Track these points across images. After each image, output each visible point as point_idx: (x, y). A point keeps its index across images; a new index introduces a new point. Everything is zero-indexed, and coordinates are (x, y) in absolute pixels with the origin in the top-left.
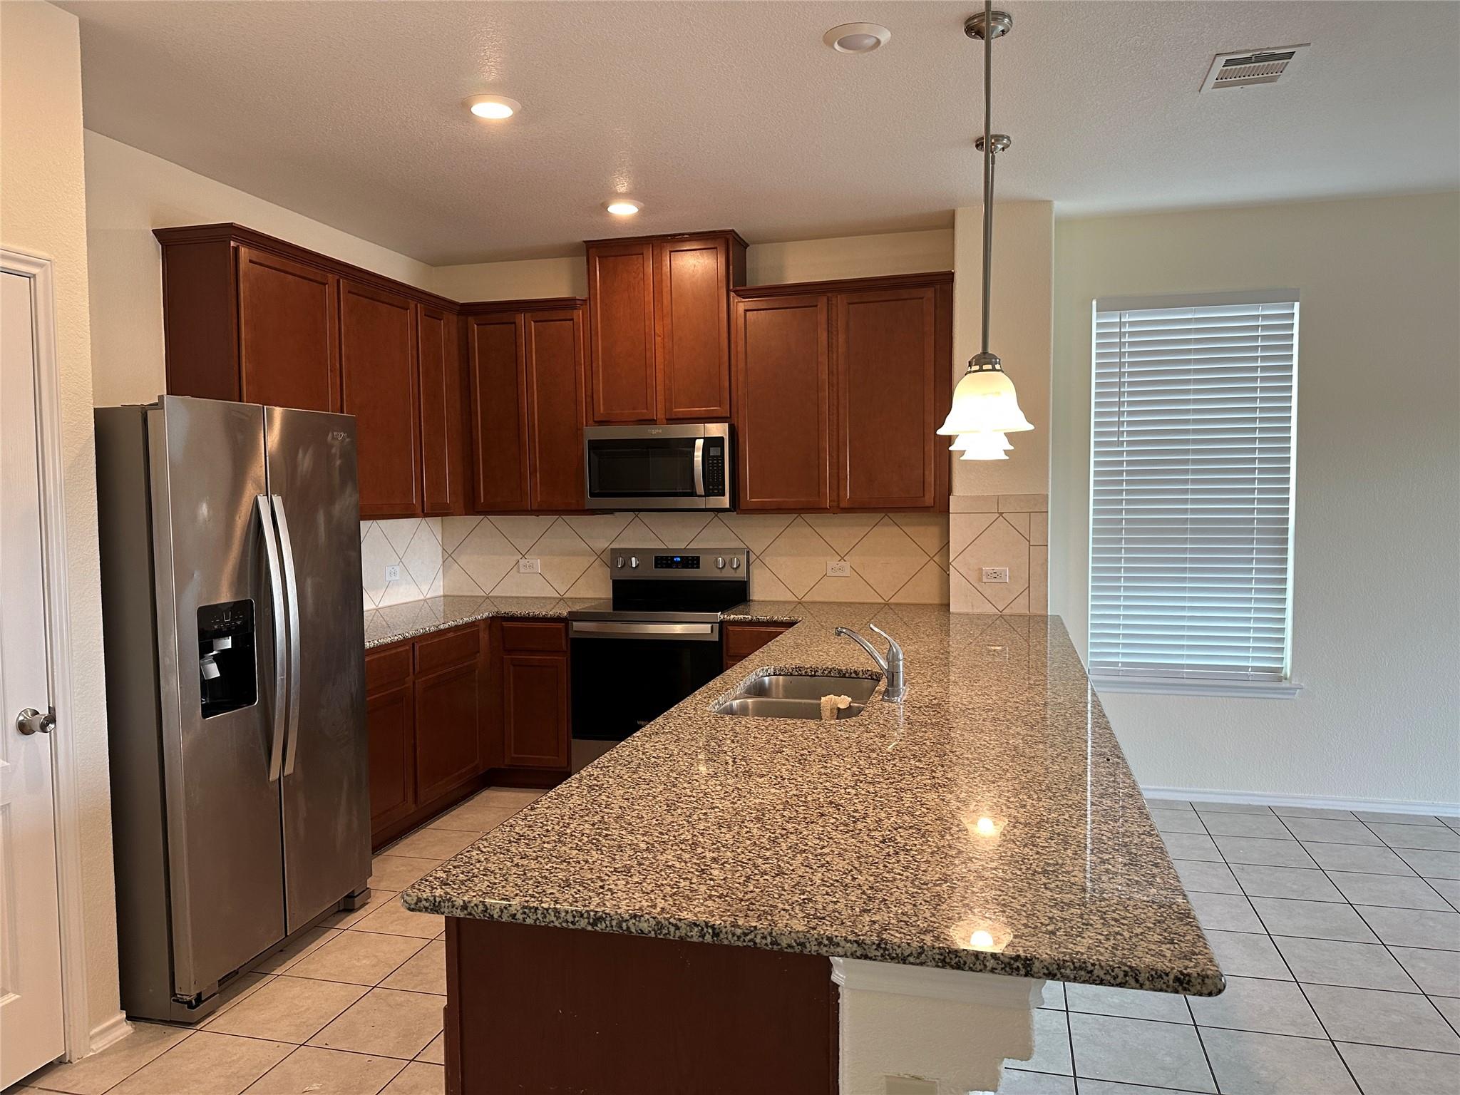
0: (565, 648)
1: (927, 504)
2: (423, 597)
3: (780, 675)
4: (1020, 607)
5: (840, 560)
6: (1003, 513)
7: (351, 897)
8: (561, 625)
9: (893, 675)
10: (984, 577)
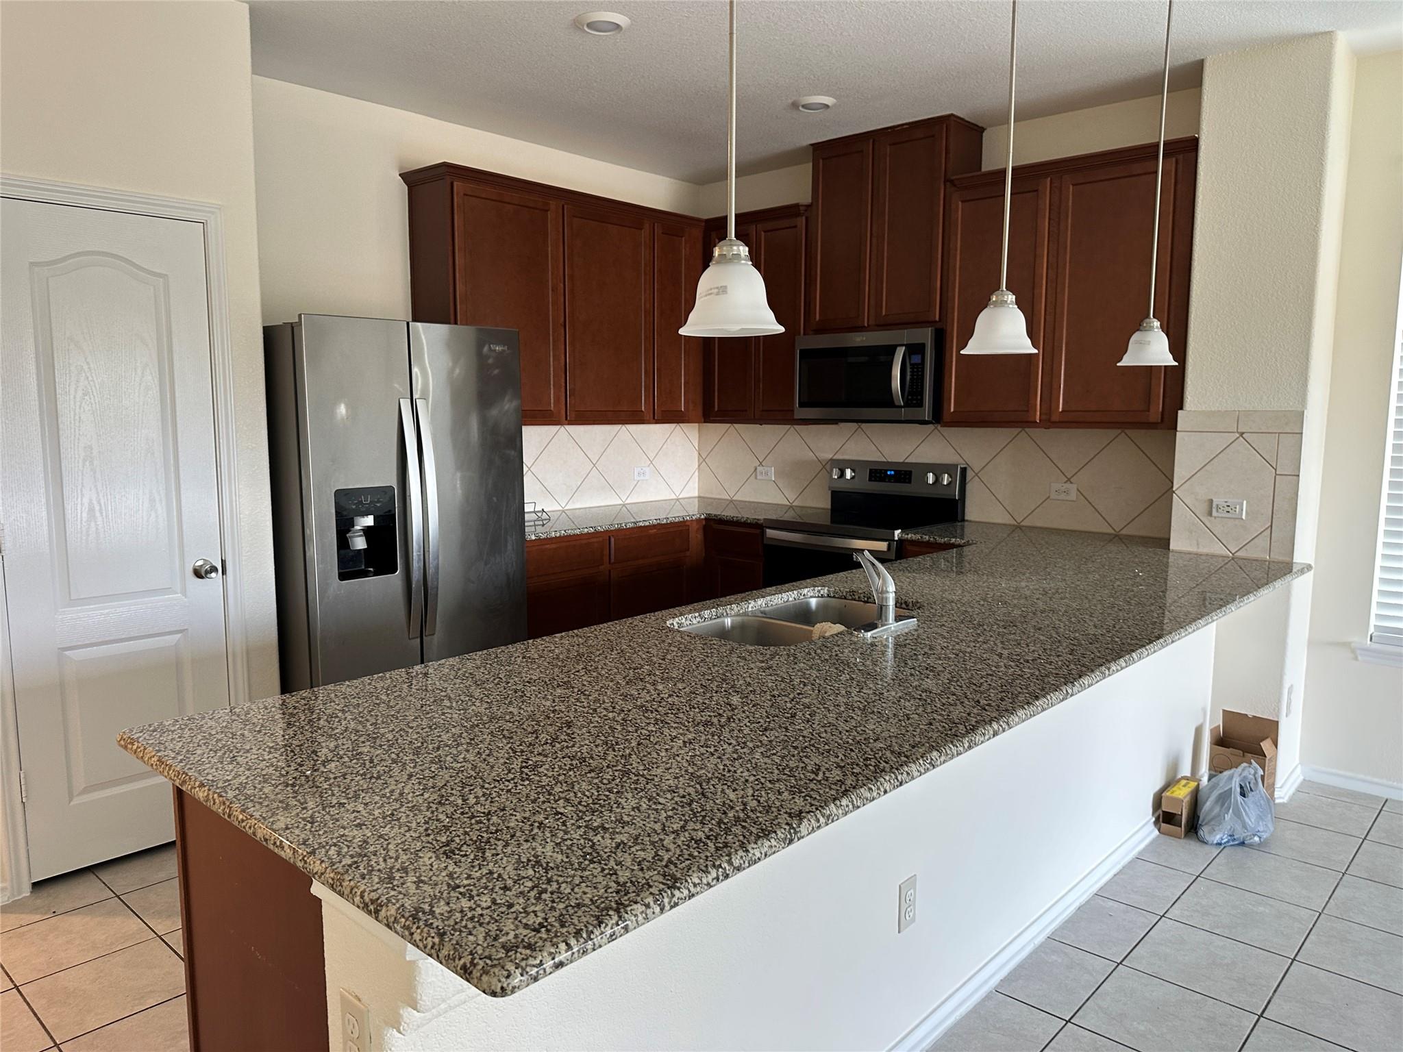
1: (1152, 420)
2: (675, 497)
3: (834, 597)
4: (1258, 551)
5: (1066, 482)
6: (1243, 433)
8: (758, 531)
9: (881, 608)
10: (1214, 510)
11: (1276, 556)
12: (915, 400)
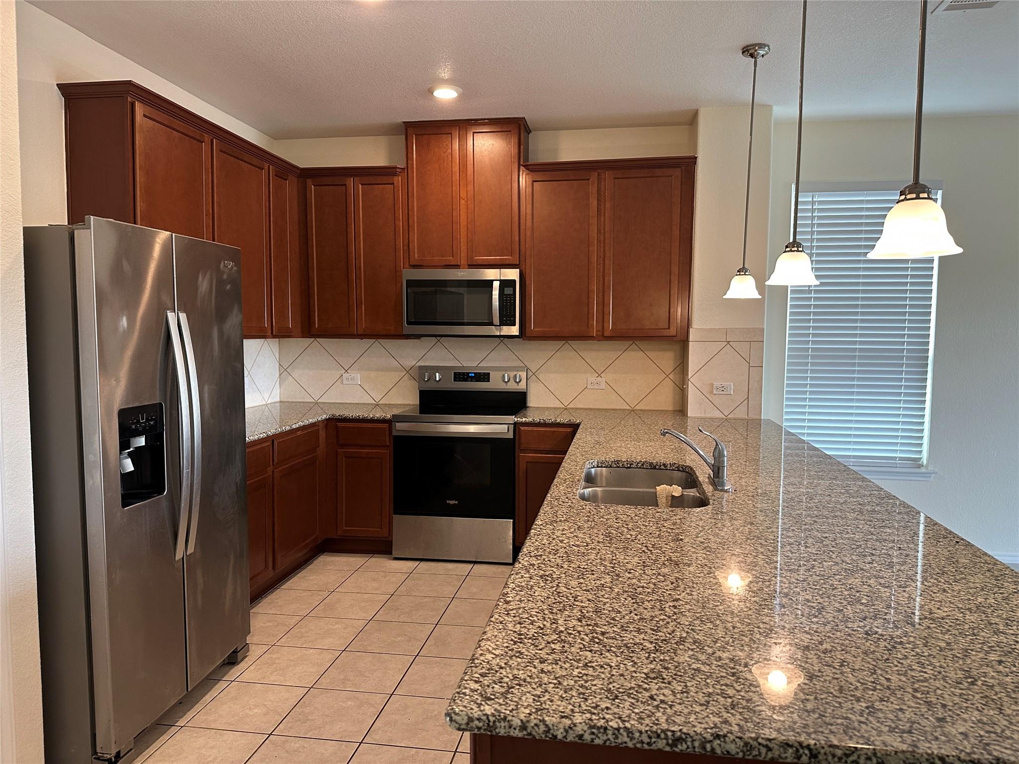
0: (388, 443)
1: (671, 334)
2: (264, 403)
3: (601, 467)
4: (741, 413)
5: (598, 377)
6: (730, 342)
7: (235, 652)
8: (386, 425)
9: (719, 469)
10: (715, 390)
11: (751, 416)
12: (508, 320)
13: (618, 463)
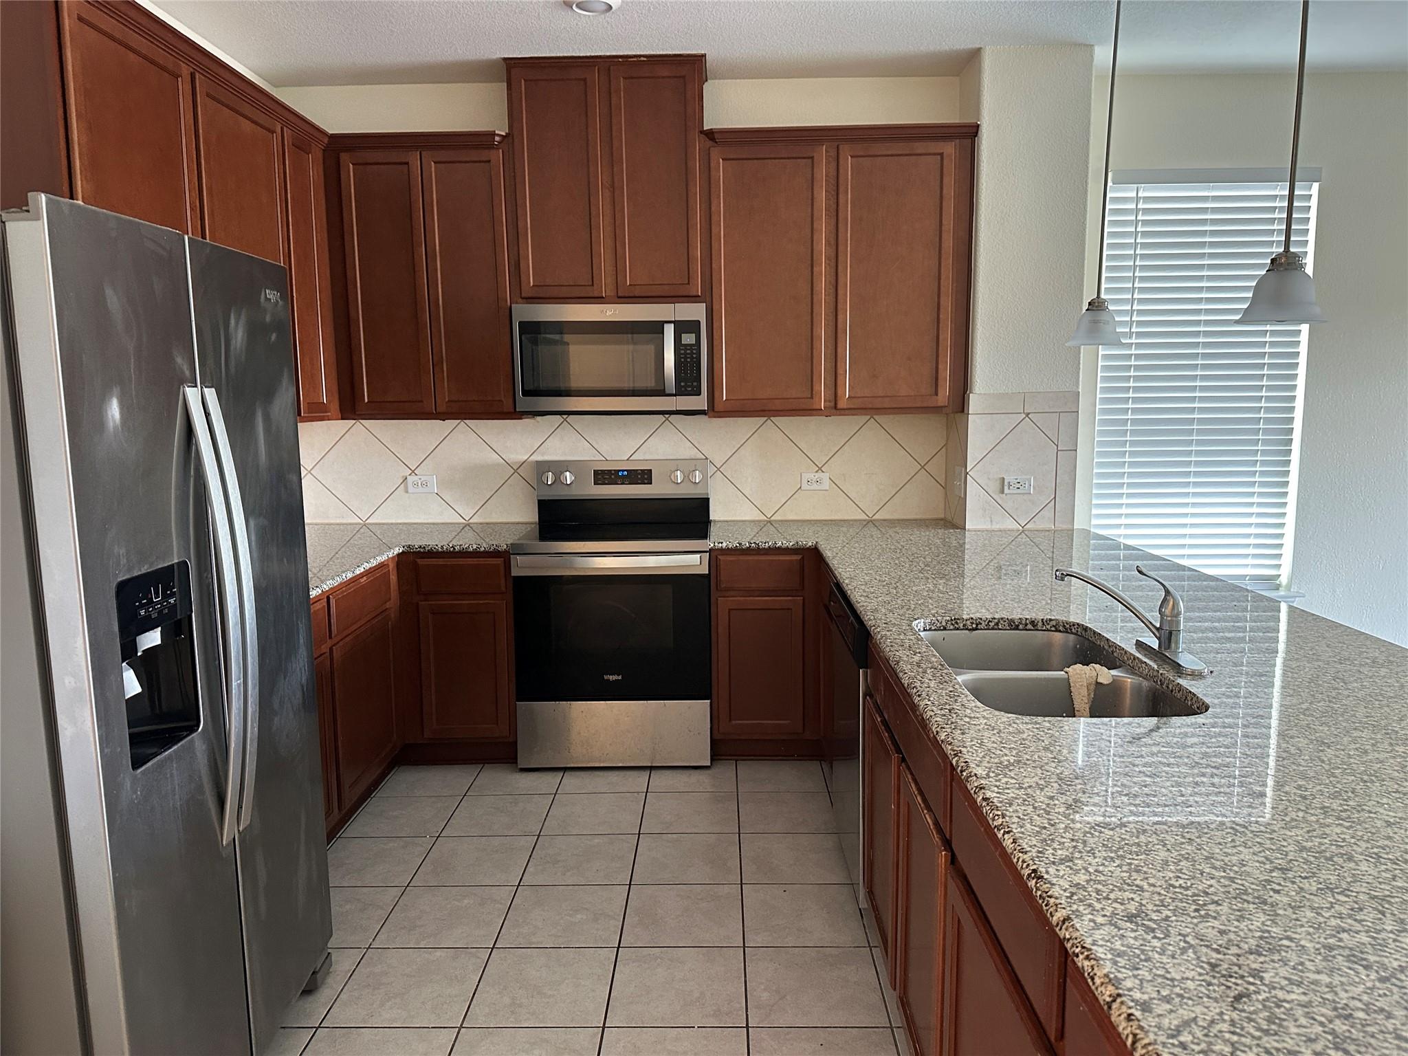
1: (940, 404)
4: (1044, 523)
5: (817, 472)
6: (1029, 414)
8: (500, 561)
9: (1170, 633)
10: (1006, 488)
11: (1060, 526)
12: (689, 386)
13: (957, 623)
